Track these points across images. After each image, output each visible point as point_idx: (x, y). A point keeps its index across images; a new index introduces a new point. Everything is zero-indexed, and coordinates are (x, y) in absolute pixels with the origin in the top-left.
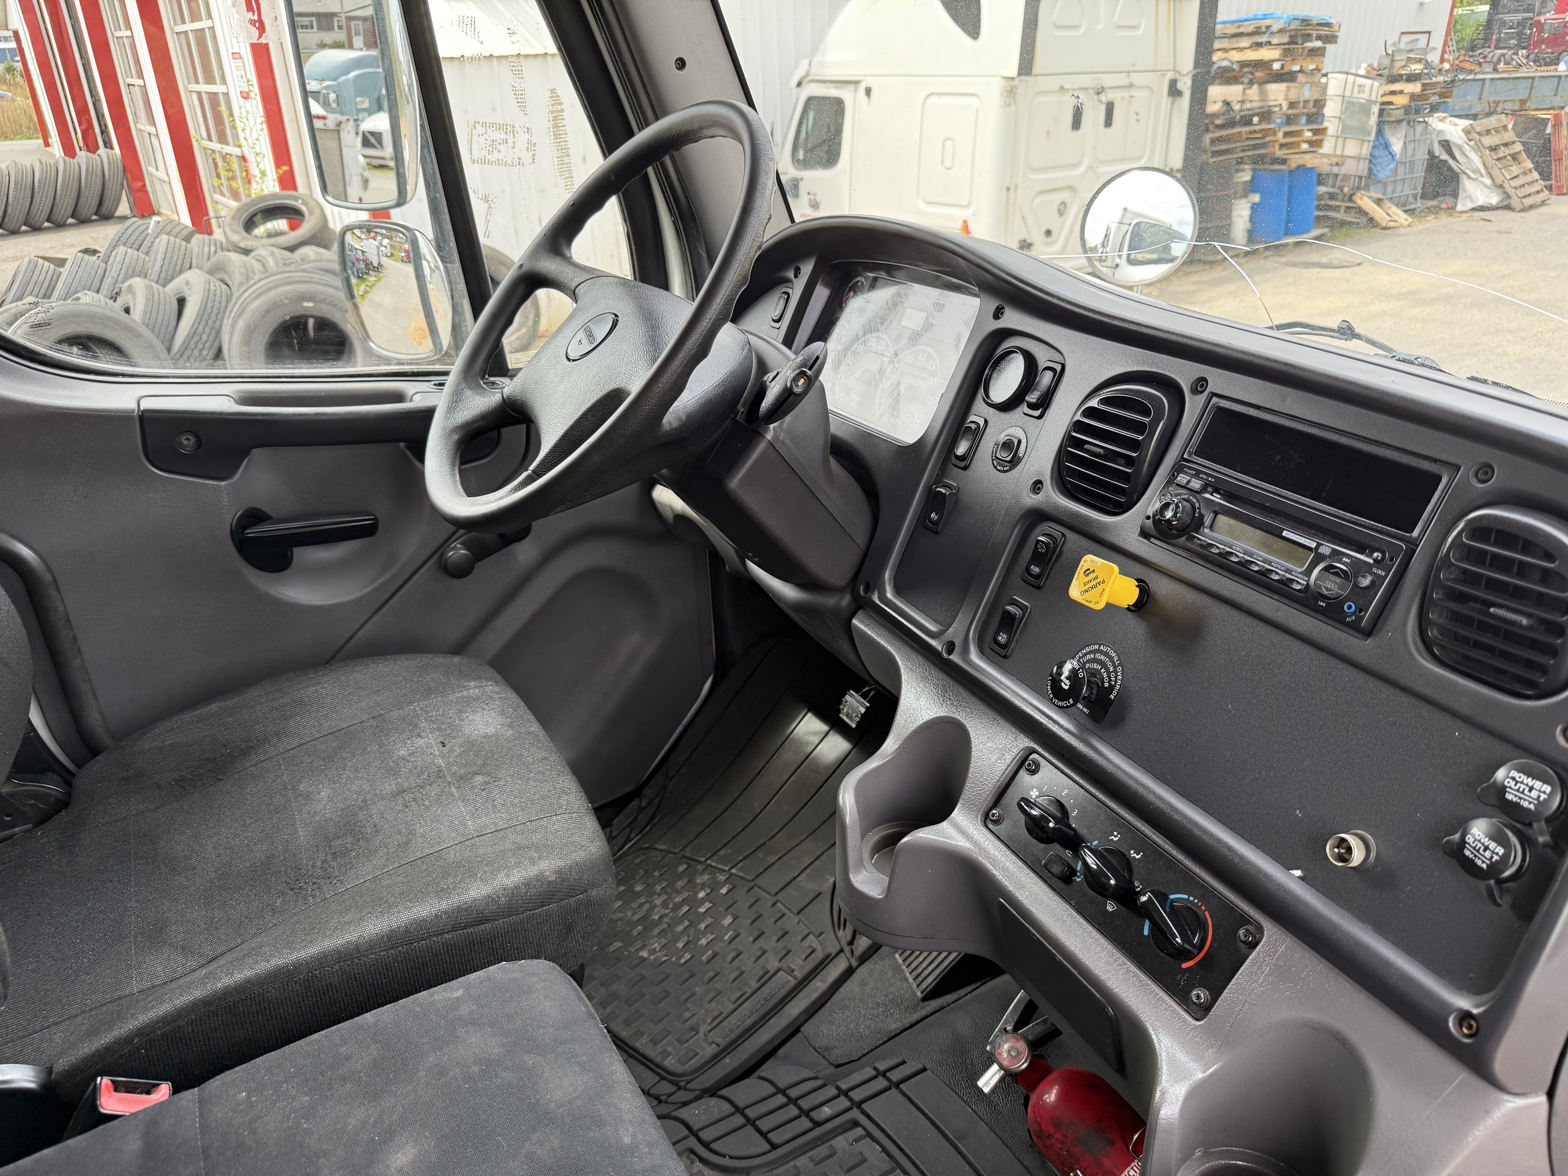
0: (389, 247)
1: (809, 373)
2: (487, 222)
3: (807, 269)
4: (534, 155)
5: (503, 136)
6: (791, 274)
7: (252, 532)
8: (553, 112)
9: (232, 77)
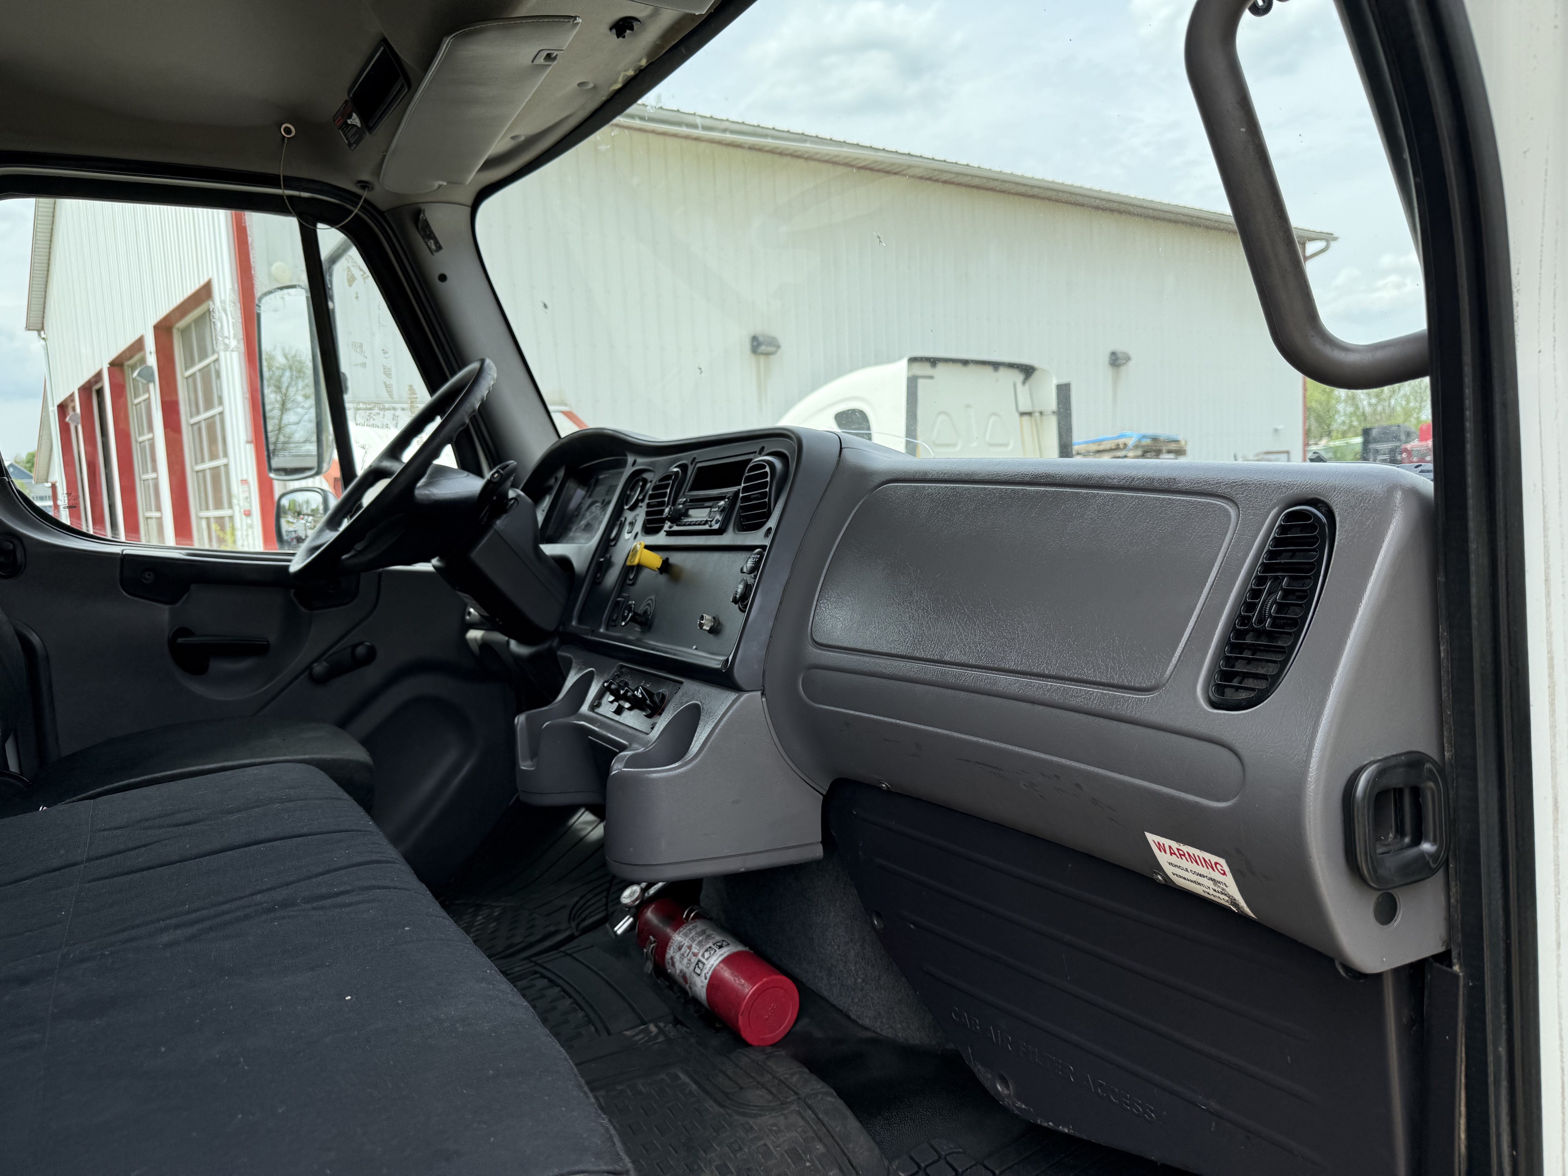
1: (502, 472)
3: (561, 474)
4: (397, 423)
6: (552, 481)
7: (180, 640)
8: (410, 398)
9: (238, 501)
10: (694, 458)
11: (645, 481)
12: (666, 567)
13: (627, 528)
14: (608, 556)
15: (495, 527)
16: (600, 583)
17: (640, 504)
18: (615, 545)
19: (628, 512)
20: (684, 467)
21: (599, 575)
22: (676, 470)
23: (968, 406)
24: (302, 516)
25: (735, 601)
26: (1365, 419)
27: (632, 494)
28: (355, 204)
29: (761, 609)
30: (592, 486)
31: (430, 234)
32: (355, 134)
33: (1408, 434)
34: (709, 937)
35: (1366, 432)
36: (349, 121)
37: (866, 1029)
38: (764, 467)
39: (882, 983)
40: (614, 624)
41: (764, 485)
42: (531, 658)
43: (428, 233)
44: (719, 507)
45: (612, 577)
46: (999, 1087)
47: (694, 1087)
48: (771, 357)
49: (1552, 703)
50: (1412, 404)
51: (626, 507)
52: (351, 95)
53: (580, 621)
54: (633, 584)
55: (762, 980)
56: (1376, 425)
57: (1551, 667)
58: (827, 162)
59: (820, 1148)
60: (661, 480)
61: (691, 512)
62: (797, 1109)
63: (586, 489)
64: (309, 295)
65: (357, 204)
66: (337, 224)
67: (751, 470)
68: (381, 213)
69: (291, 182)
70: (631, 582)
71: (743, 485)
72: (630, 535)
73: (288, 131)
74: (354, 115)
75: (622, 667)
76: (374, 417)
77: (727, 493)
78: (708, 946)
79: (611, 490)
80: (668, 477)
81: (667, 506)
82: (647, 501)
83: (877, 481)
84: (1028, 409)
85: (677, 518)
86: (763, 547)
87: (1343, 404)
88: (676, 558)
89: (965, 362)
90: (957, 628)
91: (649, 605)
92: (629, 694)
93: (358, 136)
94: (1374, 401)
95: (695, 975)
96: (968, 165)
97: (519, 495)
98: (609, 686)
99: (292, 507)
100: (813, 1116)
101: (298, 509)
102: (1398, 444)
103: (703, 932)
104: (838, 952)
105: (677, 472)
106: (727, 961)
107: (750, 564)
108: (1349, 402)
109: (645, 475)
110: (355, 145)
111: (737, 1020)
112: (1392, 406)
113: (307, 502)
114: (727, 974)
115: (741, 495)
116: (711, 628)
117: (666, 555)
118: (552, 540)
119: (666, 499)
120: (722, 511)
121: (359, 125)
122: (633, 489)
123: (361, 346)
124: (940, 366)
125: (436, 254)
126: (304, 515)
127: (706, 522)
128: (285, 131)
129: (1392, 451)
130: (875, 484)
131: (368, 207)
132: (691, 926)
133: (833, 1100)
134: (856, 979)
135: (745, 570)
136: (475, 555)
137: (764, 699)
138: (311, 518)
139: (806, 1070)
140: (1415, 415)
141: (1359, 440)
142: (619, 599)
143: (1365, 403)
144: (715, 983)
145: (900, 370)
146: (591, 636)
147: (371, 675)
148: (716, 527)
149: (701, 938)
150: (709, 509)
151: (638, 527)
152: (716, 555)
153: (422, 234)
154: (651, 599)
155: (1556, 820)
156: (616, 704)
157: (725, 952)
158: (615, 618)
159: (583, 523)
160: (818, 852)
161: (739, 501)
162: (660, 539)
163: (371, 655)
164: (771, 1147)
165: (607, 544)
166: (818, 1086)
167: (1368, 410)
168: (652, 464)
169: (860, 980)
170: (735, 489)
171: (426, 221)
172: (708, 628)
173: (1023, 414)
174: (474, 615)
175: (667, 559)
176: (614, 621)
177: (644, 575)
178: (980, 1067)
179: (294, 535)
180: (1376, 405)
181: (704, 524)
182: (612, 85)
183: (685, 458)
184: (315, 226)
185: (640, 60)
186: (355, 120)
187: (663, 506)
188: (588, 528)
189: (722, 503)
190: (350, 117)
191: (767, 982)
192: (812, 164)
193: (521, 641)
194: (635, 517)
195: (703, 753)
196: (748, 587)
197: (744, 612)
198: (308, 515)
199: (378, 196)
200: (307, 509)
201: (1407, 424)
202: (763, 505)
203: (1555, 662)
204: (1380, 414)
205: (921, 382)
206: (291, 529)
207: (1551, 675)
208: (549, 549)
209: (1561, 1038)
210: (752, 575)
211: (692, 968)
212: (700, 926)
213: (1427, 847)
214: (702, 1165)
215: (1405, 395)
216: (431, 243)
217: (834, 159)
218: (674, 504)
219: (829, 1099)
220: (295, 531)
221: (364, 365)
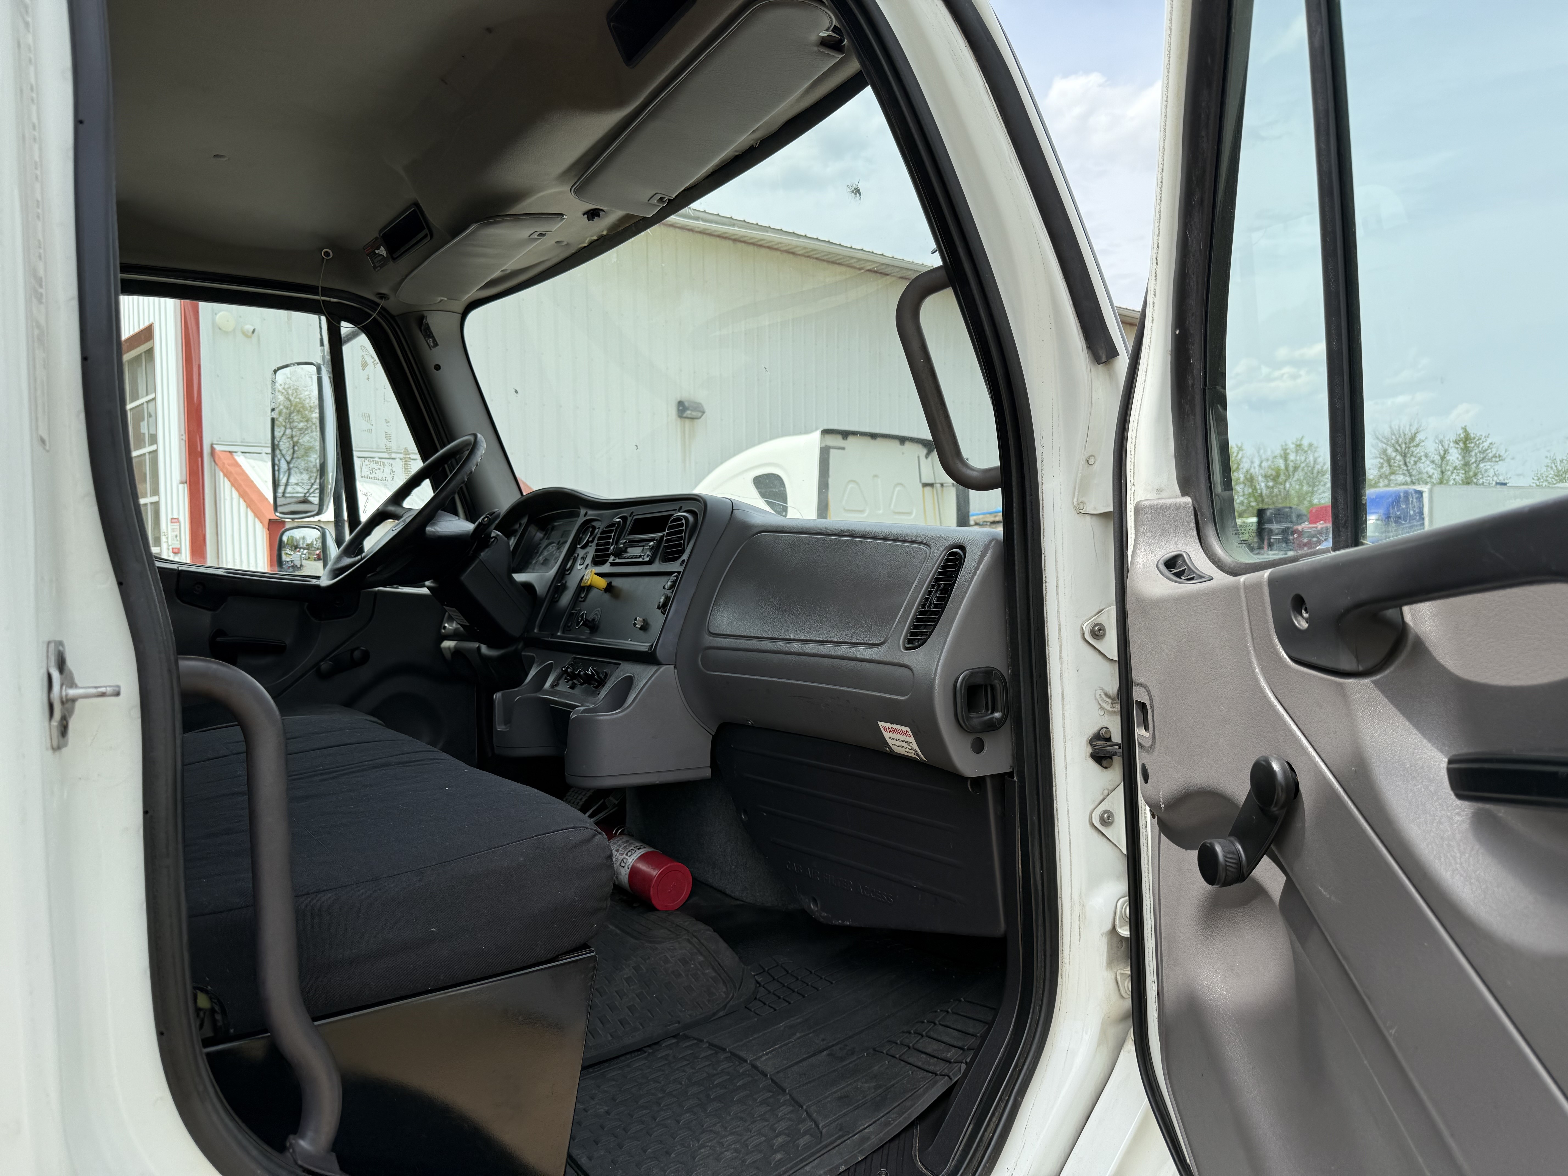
0: (307, 554)
2: (365, 506)
3: (524, 521)
5: (379, 467)
6: (517, 526)
7: (219, 639)
9: (167, 538)
10: (633, 512)
11: (594, 528)
12: (609, 588)
13: (579, 561)
14: (564, 582)
15: (480, 558)
16: (557, 601)
17: (590, 544)
18: (569, 574)
19: (580, 549)
20: (624, 519)
21: (556, 596)
22: (618, 520)
23: (875, 476)
24: (298, 549)
25: (659, 608)
26: (1263, 501)
27: (584, 537)
28: (374, 310)
29: (676, 611)
30: (549, 532)
31: (429, 335)
32: (380, 261)
33: (1299, 516)
34: (631, 844)
35: (1260, 513)
36: (377, 251)
37: (737, 899)
38: (681, 520)
39: (748, 866)
40: (568, 629)
41: (681, 532)
42: (500, 658)
43: (428, 333)
44: (650, 546)
45: (566, 599)
46: (812, 907)
47: (618, 932)
48: (696, 421)
49: (1060, 647)
50: (1305, 488)
51: (578, 546)
52: (381, 235)
53: (540, 629)
54: (584, 601)
55: (667, 864)
56: (1270, 507)
57: (1060, 629)
58: (753, 244)
59: (701, 958)
60: (607, 527)
61: (629, 550)
62: (687, 938)
63: (544, 533)
64: (331, 376)
65: (376, 310)
66: (359, 324)
67: (672, 521)
68: (392, 317)
69: (326, 291)
70: (582, 600)
71: (666, 531)
72: (582, 566)
73: (327, 254)
74: (382, 247)
75: (575, 658)
76: (375, 471)
77: (656, 537)
78: (631, 849)
79: (565, 534)
80: (613, 525)
81: (612, 545)
82: (596, 541)
83: (755, 531)
84: (930, 480)
85: (619, 553)
86: (679, 572)
87: (1242, 486)
88: (617, 582)
89: (873, 436)
90: (793, 619)
91: (596, 614)
92: (582, 673)
93: (384, 261)
94: (1271, 484)
95: (621, 868)
96: (882, 255)
97: (498, 535)
98: (566, 670)
99: (290, 542)
100: (697, 941)
101: (295, 544)
102: (1289, 525)
103: (627, 841)
104: (720, 850)
105: (620, 521)
106: (642, 858)
107: (669, 584)
108: (1248, 484)
109: (594, 524)
110: (379, 268)
111: (650, 891)
112: (1287, 489)
113: (304, 538)
114: (643, 867)
115: (665, 538)
116: (642, 626)
117: (610, 579)
118: (520, 570)
119: (611, 541)
120: (651, 549)
121: (385, 255)
122: (585, 533)
123: (369, 416)
124: (851, 439)
125: (433, 349)
126: (300, 548)
127: (640, 556)
128: (324, 254)
129: (1284, 532)
130: (753, 533)
131: (383, 312)
132: (618, 839)
133: (710, 933)
134: (731, 866)
135: (666, 587)
136: (464, 577)
137: (676, 671)
138: (306, 551)
139: (694, 919)
140: (1308, 499)
141: (1254, 520)
142: (573, 611)
143: (1263, 485)
144: (634, 872)
145: (815, 438)
146: (551, 638)
147: (365, 674)
148: (647, 559)
149: (625, 845)
150: (642, 548)
151: (588, 561)
152: (646, 579)
153: (424, 334)
154: (598, 611)
155: (1063, 705)
156: (570, 682)
157: (642, 851)
158: (569, 625)
159: (541, 558)
160: (707, 773)
161: (664, 542)
162: (606, 568)
163: (366, 657)
164: (669, 957)
165: (563, 572)
166: (701, 926)
167: (1265, 491)
168: (599, 515)
169: (733, 867)
170: (660, 534)
171: (427, 324)
172: (639, 627)
173: (925, 485)
174: (449, 629)
175: (611, 583)
176: (569, 627)
177: (593, 593)
178: (802, 896)
179: (290, 564)
180: (1272, 487)
181: (639, 558)
182: (580, 244)
183: (625, 511)
184: (339, 324)
185: (603, 231)
186: (382, 251)
187: (609, 545)
188: (546, 562)
189: (652, 543)
190: (378, 248)
191: (670, 866)
192: (739, 245)
193: (490, 646)
194: (586, 553)
195: (634, 704)
196: (667, 598)
197: (664, 614)
198: (304, 549)
199: (392, 305)
200: (303, 544)
201: (1301, 507)
202: (679, 545)
203: (1061, 626)
204: (1276, 496)
205: (833, 452)
206: (288, 559)
207: (1059, 633)
208: (519, 577)
209: (1069, 817)
210: (671, 591)
211: (619, 863)
212: (625, 838)
213: (997, 715)
214: (624, 966)
215: (1298, 480)
216: (430, 341)
217: (760, 243)
218: (617, 543)
219: (709, 932)
220: (292, 561)
221: (370, 431)
